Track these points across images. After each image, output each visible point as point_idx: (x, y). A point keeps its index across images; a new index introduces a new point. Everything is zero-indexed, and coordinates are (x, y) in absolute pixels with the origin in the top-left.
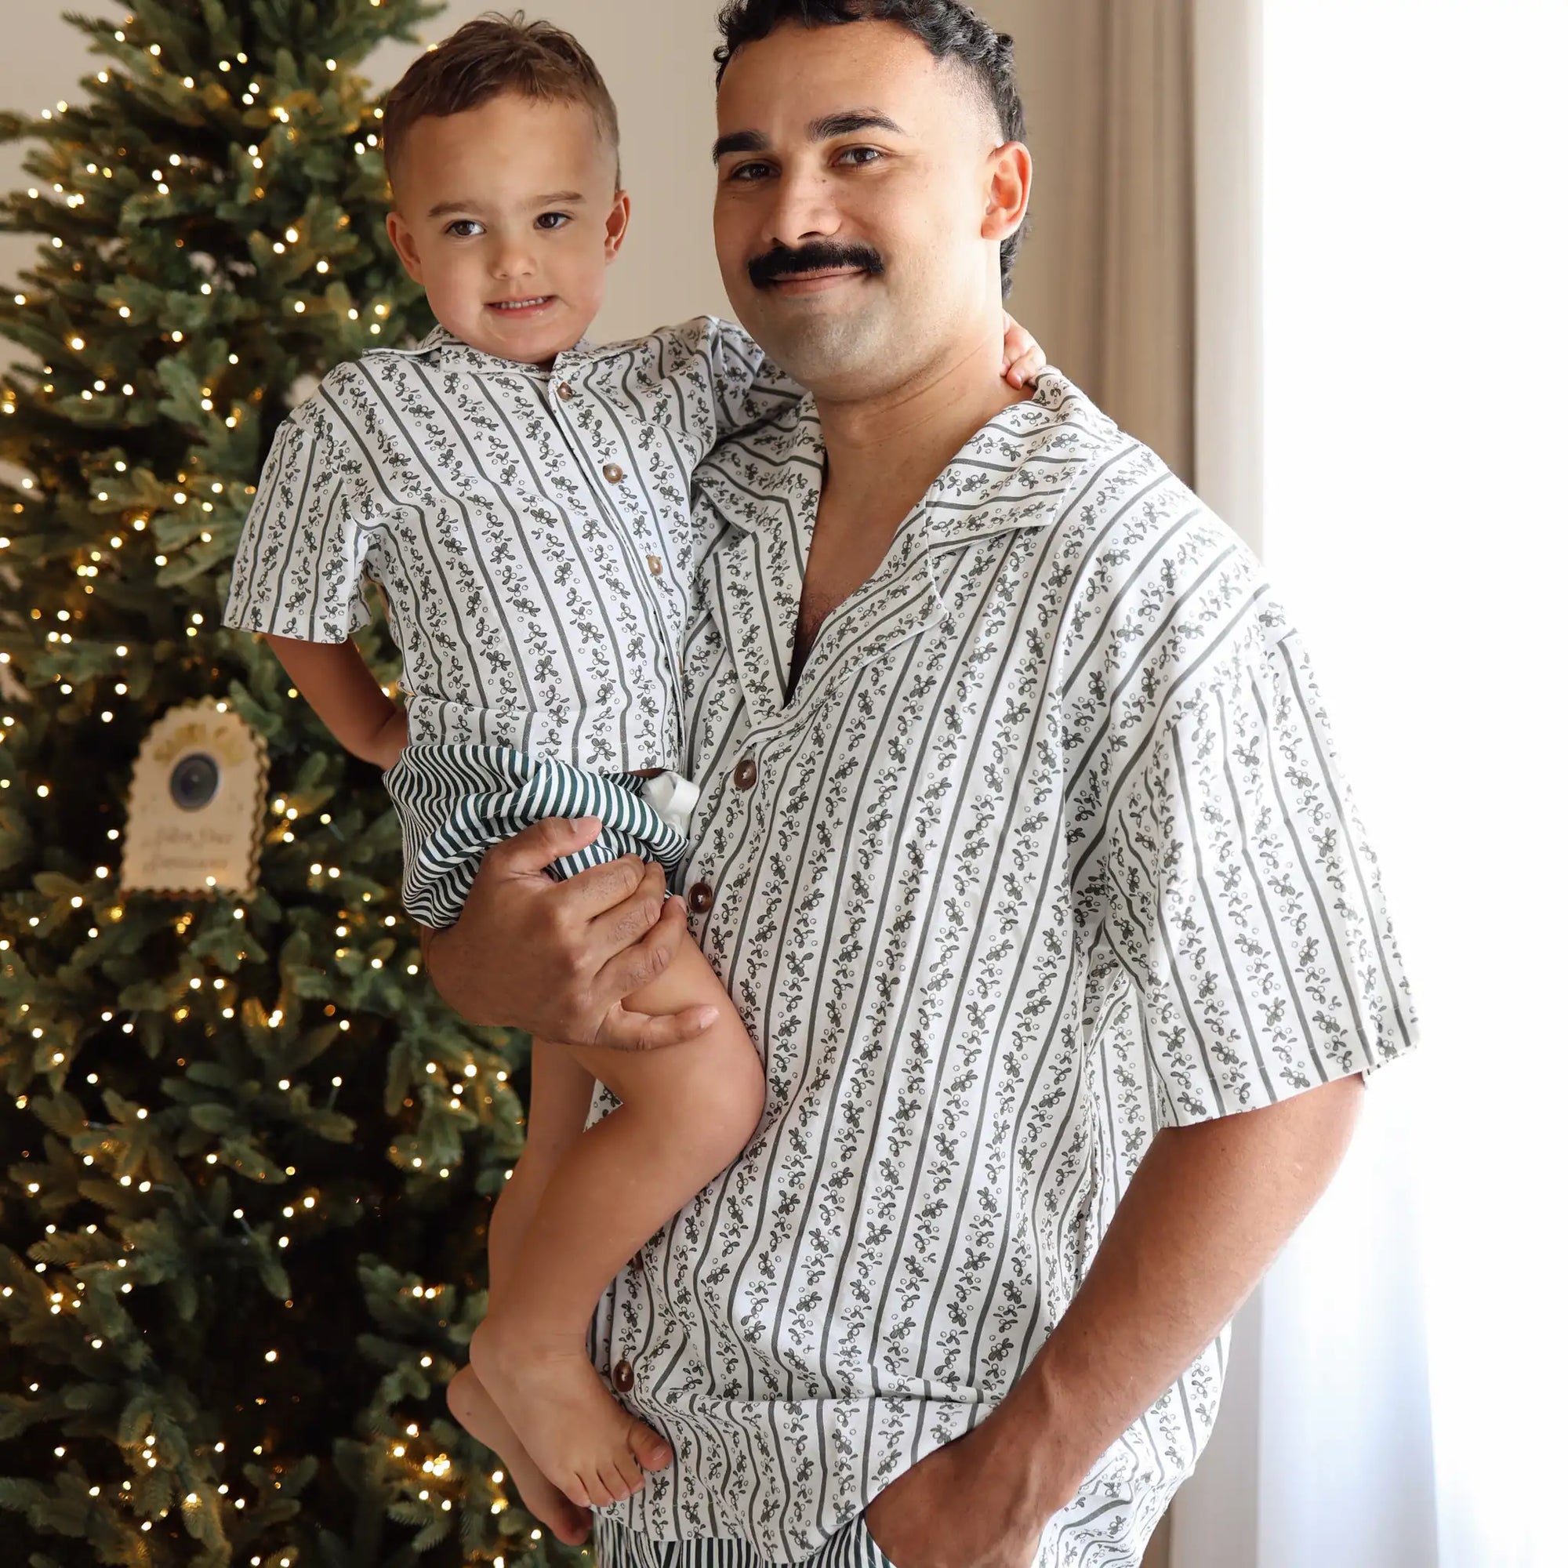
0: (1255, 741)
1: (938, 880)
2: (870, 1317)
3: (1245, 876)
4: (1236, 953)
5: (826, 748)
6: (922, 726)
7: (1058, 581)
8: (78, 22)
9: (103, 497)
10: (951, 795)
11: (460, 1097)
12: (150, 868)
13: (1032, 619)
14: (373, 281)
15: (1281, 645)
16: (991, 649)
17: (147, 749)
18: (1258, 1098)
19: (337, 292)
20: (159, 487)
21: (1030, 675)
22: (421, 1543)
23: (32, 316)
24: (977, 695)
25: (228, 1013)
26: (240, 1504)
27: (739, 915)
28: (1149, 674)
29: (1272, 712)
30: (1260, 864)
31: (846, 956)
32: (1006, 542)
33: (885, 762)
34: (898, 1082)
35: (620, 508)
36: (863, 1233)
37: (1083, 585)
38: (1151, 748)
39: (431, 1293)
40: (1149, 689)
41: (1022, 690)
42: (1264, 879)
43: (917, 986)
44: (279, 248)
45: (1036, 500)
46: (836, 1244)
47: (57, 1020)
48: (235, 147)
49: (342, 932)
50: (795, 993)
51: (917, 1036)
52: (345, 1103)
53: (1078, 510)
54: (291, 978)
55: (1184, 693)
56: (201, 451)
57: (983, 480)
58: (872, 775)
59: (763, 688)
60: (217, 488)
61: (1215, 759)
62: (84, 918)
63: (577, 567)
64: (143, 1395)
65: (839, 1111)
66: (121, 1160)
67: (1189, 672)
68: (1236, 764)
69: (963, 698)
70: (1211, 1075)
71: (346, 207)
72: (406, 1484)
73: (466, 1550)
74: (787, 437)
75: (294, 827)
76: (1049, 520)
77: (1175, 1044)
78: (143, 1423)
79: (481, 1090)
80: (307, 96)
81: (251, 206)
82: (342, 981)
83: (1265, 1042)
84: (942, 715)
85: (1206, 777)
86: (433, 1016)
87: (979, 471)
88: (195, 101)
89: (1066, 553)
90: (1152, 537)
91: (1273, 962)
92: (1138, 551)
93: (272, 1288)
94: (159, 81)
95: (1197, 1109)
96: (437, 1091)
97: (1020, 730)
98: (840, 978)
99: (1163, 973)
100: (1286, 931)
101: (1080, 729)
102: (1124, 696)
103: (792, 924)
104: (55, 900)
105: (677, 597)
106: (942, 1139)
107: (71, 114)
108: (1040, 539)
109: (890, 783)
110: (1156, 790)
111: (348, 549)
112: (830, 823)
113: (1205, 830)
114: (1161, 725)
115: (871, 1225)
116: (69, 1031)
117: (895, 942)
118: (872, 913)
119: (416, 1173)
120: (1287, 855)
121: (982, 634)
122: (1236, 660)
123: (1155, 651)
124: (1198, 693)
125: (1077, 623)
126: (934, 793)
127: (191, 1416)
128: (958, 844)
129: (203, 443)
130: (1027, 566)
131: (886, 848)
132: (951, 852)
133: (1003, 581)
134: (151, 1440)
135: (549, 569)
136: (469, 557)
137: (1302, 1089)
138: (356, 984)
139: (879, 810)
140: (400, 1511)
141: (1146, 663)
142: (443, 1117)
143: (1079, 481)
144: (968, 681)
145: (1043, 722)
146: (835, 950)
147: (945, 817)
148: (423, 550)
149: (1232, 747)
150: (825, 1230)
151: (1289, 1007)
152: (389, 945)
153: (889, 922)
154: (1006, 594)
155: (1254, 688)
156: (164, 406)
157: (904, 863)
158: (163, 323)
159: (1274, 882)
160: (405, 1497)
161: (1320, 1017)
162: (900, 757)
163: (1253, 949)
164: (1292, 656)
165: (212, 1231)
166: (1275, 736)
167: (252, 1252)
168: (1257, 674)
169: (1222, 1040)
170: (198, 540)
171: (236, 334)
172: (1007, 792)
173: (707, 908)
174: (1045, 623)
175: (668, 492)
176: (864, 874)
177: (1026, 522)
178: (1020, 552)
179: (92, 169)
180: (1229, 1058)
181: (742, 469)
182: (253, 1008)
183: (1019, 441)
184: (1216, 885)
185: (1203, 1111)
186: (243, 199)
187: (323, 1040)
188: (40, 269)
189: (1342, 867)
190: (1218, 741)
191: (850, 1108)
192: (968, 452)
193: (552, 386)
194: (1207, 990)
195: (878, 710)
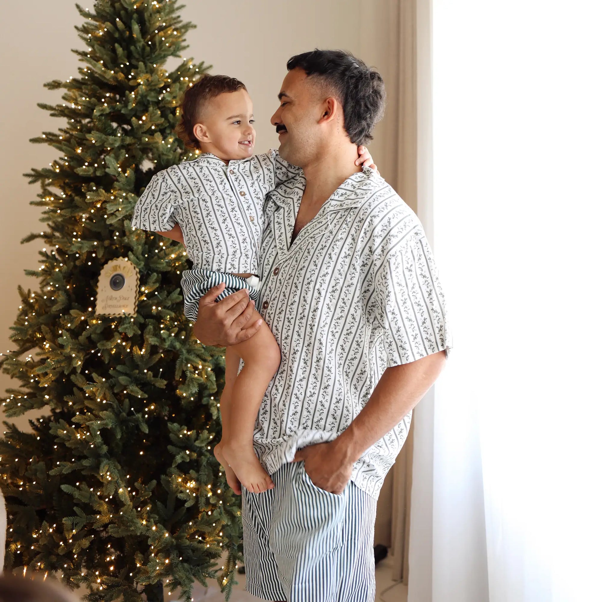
0: (411, 265)
1: (325, 299)
2: (311, 417)
3: (408, 301)
4: (406, 321)
5: (298, 263)
6: (322, 258)
7: (360, 222)
8: (76, 52)
9: (88, 197)
10: (329, 276)
11: (197, 374)
12: (104, 308)
13: (353, 231)
14: (168, 131)
15: (420, 240)
16: (341, 238)
17: (102, 272)
18: (411, 360)
19: (158, 136)
20: (106, 194)
21: (351, 246)
22: (187, 505)
23: (65, 143)
24: (337, 251)
25: (128, 350)
26: (134, 493)
27: (274, 308)
28: (383, 247)
29: (416, 259)
30: (412, 298)
31: (301, 318)
32: (349, 210)
33: (312, 267)
34: (316, 353)
35: (243, 203)
36: (308, 394)
37: (367, 223)
38: (383, 267)
39: (189, 433)
40: (383, 251)
41: (349, 250)
42: (413, 302)
43: (320, 326)
44: (141, 122)
45: (357, 200)
46: (301, 397)
47: (78, 352)
48: (127, 92)
49: (162, 326)
50: (289, 328)
51: (320, 340)
52: (163, 376)
53: (368, 203)
54: (147, 339)
55: (392, 252)
56: (118, 183)
57: (345, 194)
58: (309, 270)
59: (283, 249)
60: (124, 194)
61: (400, 270)
62: (85, 322)
63: (228, 219)
64: (105, 461)
65: (302, 361)
66: (97, 394)
67: (394, 247)
68: (406, 272)
69: (333, 251)
70: (399, 353)
71: (159, 108)
72: (182, 489)
73: (200, 508)
74: (296, 181)
75: (147, 296)
76: (359, 205)
77: (390, 345)
78: (106, 468)
79: (203, 373)
80: (148, 76)
81: (132, 109)
82: (163, 340)
83: (413, 344)
84: (327, 255)
85: (397, 274)
86: (189, 351)
87: (344, 191)
88: (115, 78)
89: (363, 214)
90: (386, 211)
91: (415, 324)
92: (381, 215)
93: (143, 430)
94: (105, 72)
95: (395, 362)
96: (190, 372)
97: (348, 260)
98: (300, 324)
99: (387, 326)
100: (419, 316)
101: (367, 262)
102: (376, 253)
103: (288, 309)
104: (76, 318)
105: (258, 227)
106: (328, 367)
107: (74, 80)
108: (357, 210)
109: (313, 272)
110: (383, 278)
111: (168, 211)
112: (297, 282)
113: (397, 288)
114: (386, 261)
115: (310, 392)
116: (81, 355)
117: (313, 315)
118: (307, 307)
119: (185, 398)
120: (419, 296)
121: (340, 235)
122: (407, 244)
123: (385, 241)
124: (396, 252)
125: (365, 233)
126: (324, 275)
127: (120, 468)
128: (330, 289)
129: (117, 181)
130: (353, 217)
131: (312, 290)
132: (328, 291)
133: (346, 221)
134: (108, 473)
135: (221, 220)
136: (200, 216)
137: (422, 357)
138: (167, 341)
139: (310, 279)
140: (180, 496)
141: (382, 244)
142: (192, 379)
143: (369, 195)
144: (335, 247)
145: (354, 259)
146: (299, 316)
147: (327, 282)
148: (188, 213)
149: (405, 267)
150: (298, 393)
151: (419, 335)
152: (176, 329)
153: (312, 310)
154: (347, 224)
155: (412, 251)
156: (107, 170)
157: (316, 294)
158: (106, 145)
159: (416, 303)
160: (181, 492)
161: (427, 338)
162: (316, 265)
163: (410, 320)
164: (423, 243)
165: (124, 414)
166: (417, 265)
167: (137, 420)
168: (413, 248)
169: (402, 344)
170: (118, 210)
171: (127, 148)
172: (343, 277)
173: (267, 307)
174: (356, 232)
175: (259, 198)
176: (306, 296)
177: (354, 206)
178: (352, 213)
179: (84, 99)
180: (403, 349)
181: (283, 191)
182: (136, 349)
183: (356, 183)
184: (401, 303)
185: (396, 363)
186: (130, 108)
187: (156, 358)
188: (67, 128)
189: (433, 299)
190: (401, 265)
191: (305, 360)
192: (342, 186)
193: (228, 170)
194: (398, 331)
195: (311, 253)
